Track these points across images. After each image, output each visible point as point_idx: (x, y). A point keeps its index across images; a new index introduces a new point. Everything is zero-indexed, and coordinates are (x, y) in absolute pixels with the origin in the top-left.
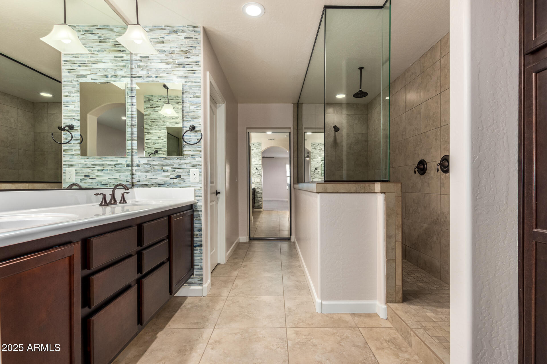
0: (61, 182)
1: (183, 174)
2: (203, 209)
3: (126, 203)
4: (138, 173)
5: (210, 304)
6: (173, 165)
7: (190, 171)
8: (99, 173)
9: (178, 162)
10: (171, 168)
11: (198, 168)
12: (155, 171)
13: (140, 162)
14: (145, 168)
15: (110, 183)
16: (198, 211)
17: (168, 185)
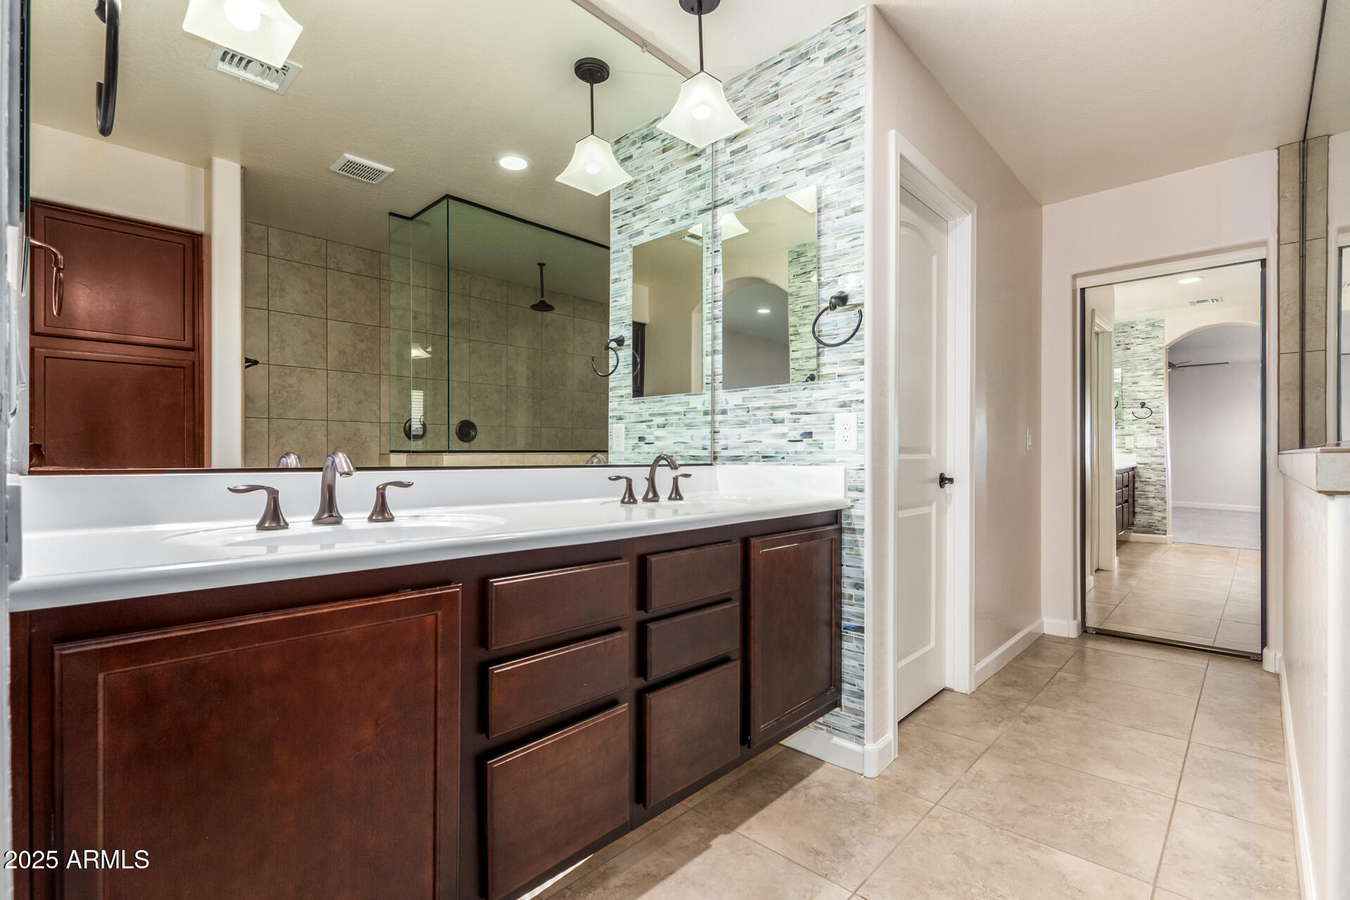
0: (607, 451)
1: (819, 428)
2: (867, 525)
3: (681, 498)
4: (727, 429)
5: (874, 810)
6: (795, 406)
7: (833, 420)
8: (660, 432)
9: (807, 398)
10: (792, 413)
11: (855, 410)
12: (756, 422)
13: (727, 403)
14: (737, 416)
15: (676, 452)
16: (853, 531)
17: (783, 458)
